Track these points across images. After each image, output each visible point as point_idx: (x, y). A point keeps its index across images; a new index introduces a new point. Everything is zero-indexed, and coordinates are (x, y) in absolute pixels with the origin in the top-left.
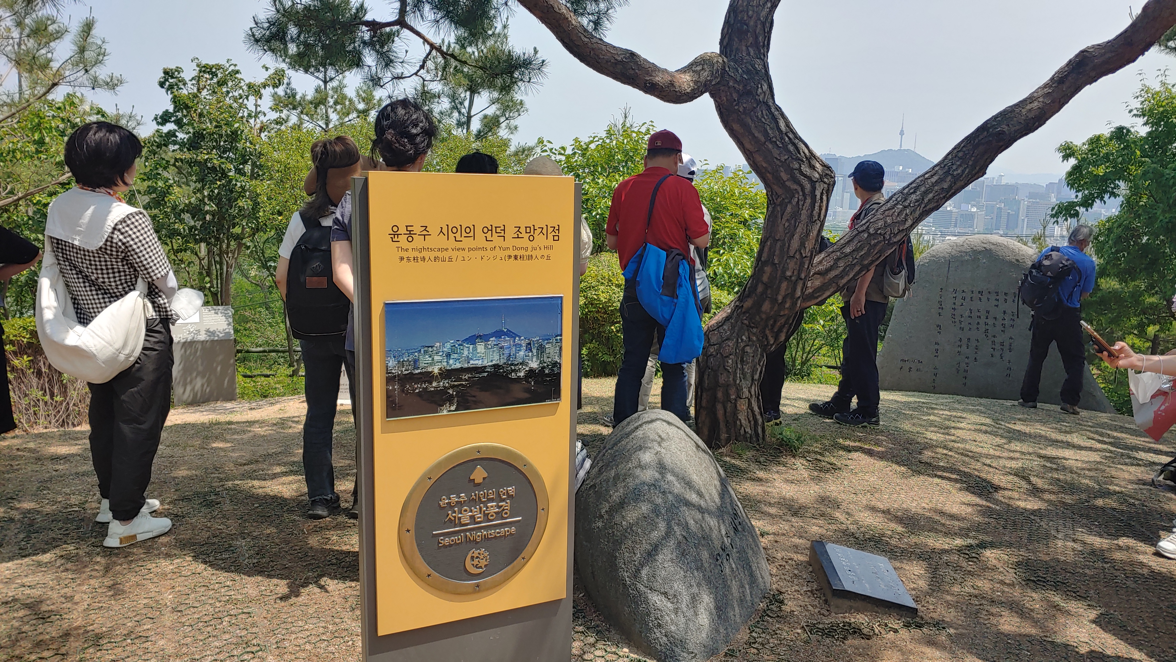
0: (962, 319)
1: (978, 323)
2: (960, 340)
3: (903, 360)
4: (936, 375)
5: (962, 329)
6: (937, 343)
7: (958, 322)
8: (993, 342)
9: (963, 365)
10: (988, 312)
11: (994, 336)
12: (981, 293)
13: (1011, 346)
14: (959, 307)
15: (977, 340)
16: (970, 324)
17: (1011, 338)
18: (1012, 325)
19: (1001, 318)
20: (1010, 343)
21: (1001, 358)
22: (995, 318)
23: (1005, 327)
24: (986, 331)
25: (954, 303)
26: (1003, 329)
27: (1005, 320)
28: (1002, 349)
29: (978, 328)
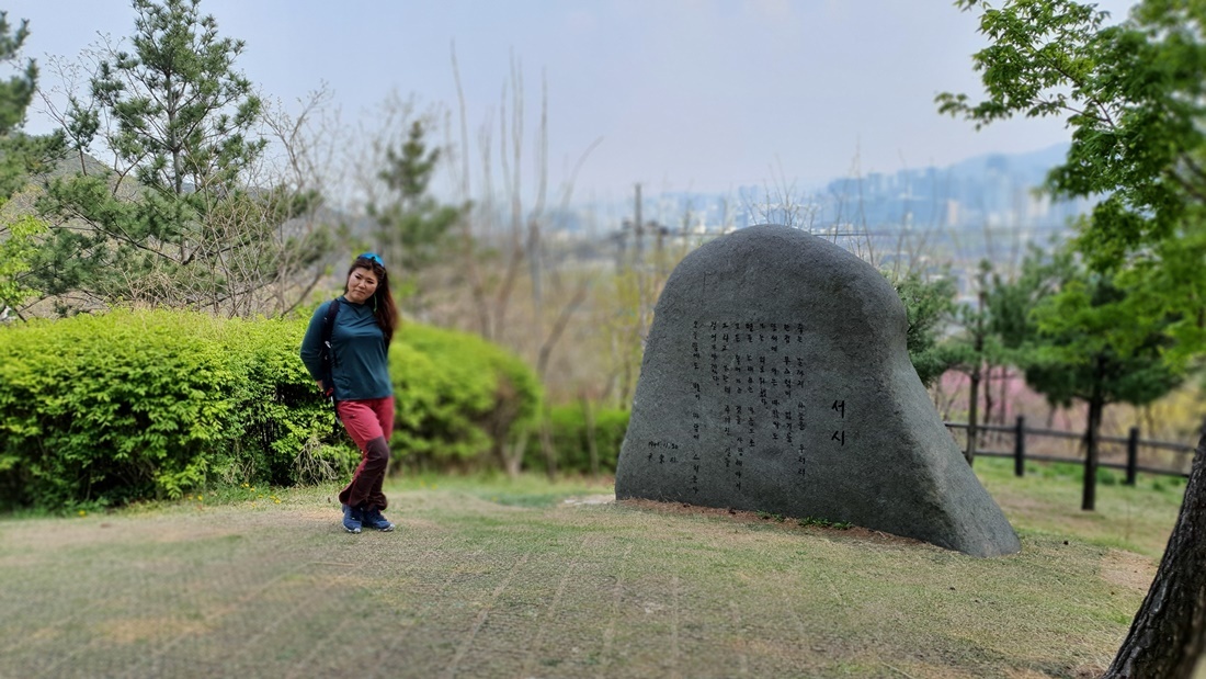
0: (727, 374)
1: (750, 381)
3: (651, 444)
4: (696, 468)
5: (728, 390)
6: (697, 416)
7: (721, 378)
8: (775, 413)
9: (735, 453)
10: (763, 360)
11: (775, 402)
12: (749, 326)
13: (801, 419)
14: (721, 353)
15: (751, 409)
16: (738, 381)
17: (801, 406)
18: (801, 383)
19: (782, 371)
20: (801, 414)
21: (790, 441)
22: (774, 370)
23: (789, 386)
24: (763, 393)
25: (714, 347)
26: (787, 389)
27: (789, 373)
28: (789, 425)
29: (750, 388)
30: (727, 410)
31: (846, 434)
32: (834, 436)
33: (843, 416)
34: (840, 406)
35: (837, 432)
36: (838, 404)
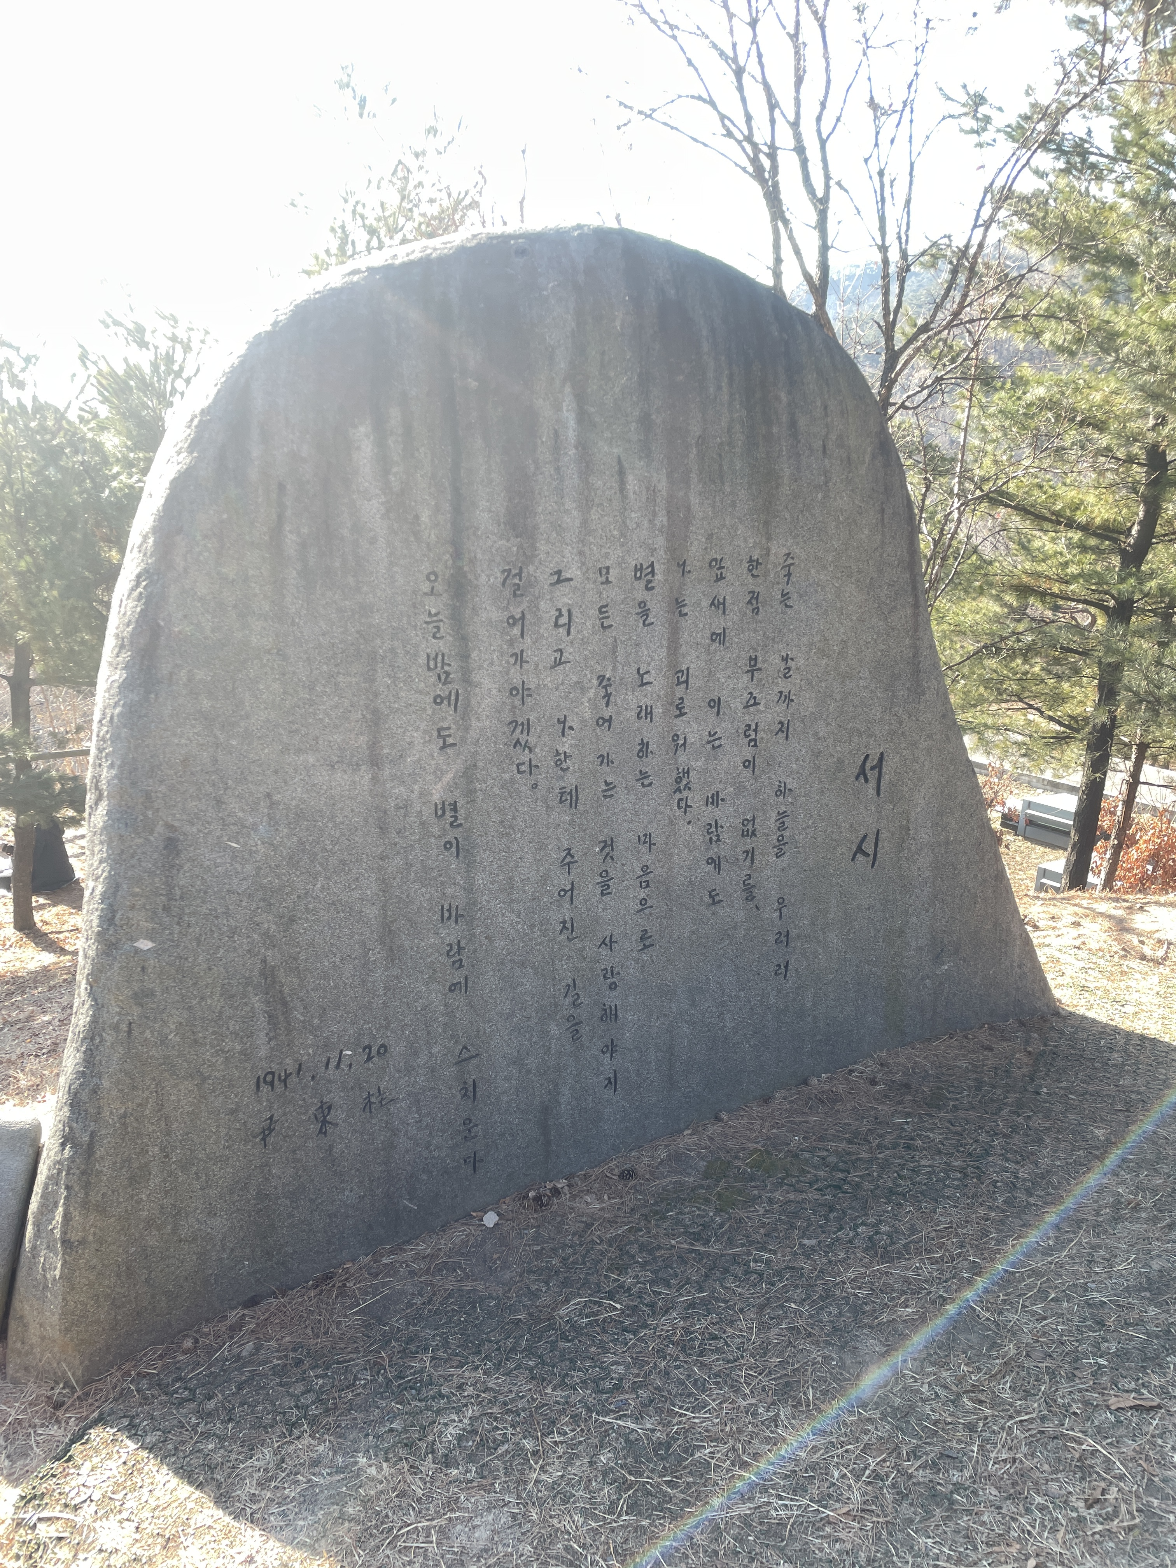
0: (566, 745)
1: (644, 748)
3: (269, 1081)
4: (470, 1091)
5: (571, 798)
6: (451, 915)
7: (548, 764)
8: (713, 833)
9: (593, 990)
10: (683, 679)
11: (714, 800)
12: (645, 574)
13: (782, 827)
14: (548, 679)
15: (647, 840)
16: (604, 759)
17: (781, 791)
18: (784, 728)
19: (737, 704)
20: (782, 815)
21: (750, 898)
22: (715, 704)
23: (754, 743)
25: (520, 658)
26: (748, 753)
27: (755, 704)
28: (750, 854)
29: (644, 775)
30: (568, 861)
31: (882, 836)
32: (860, 850)
33: (878, 794)
34: (872, 768)
35: (865, 837)
36: (868, 765)
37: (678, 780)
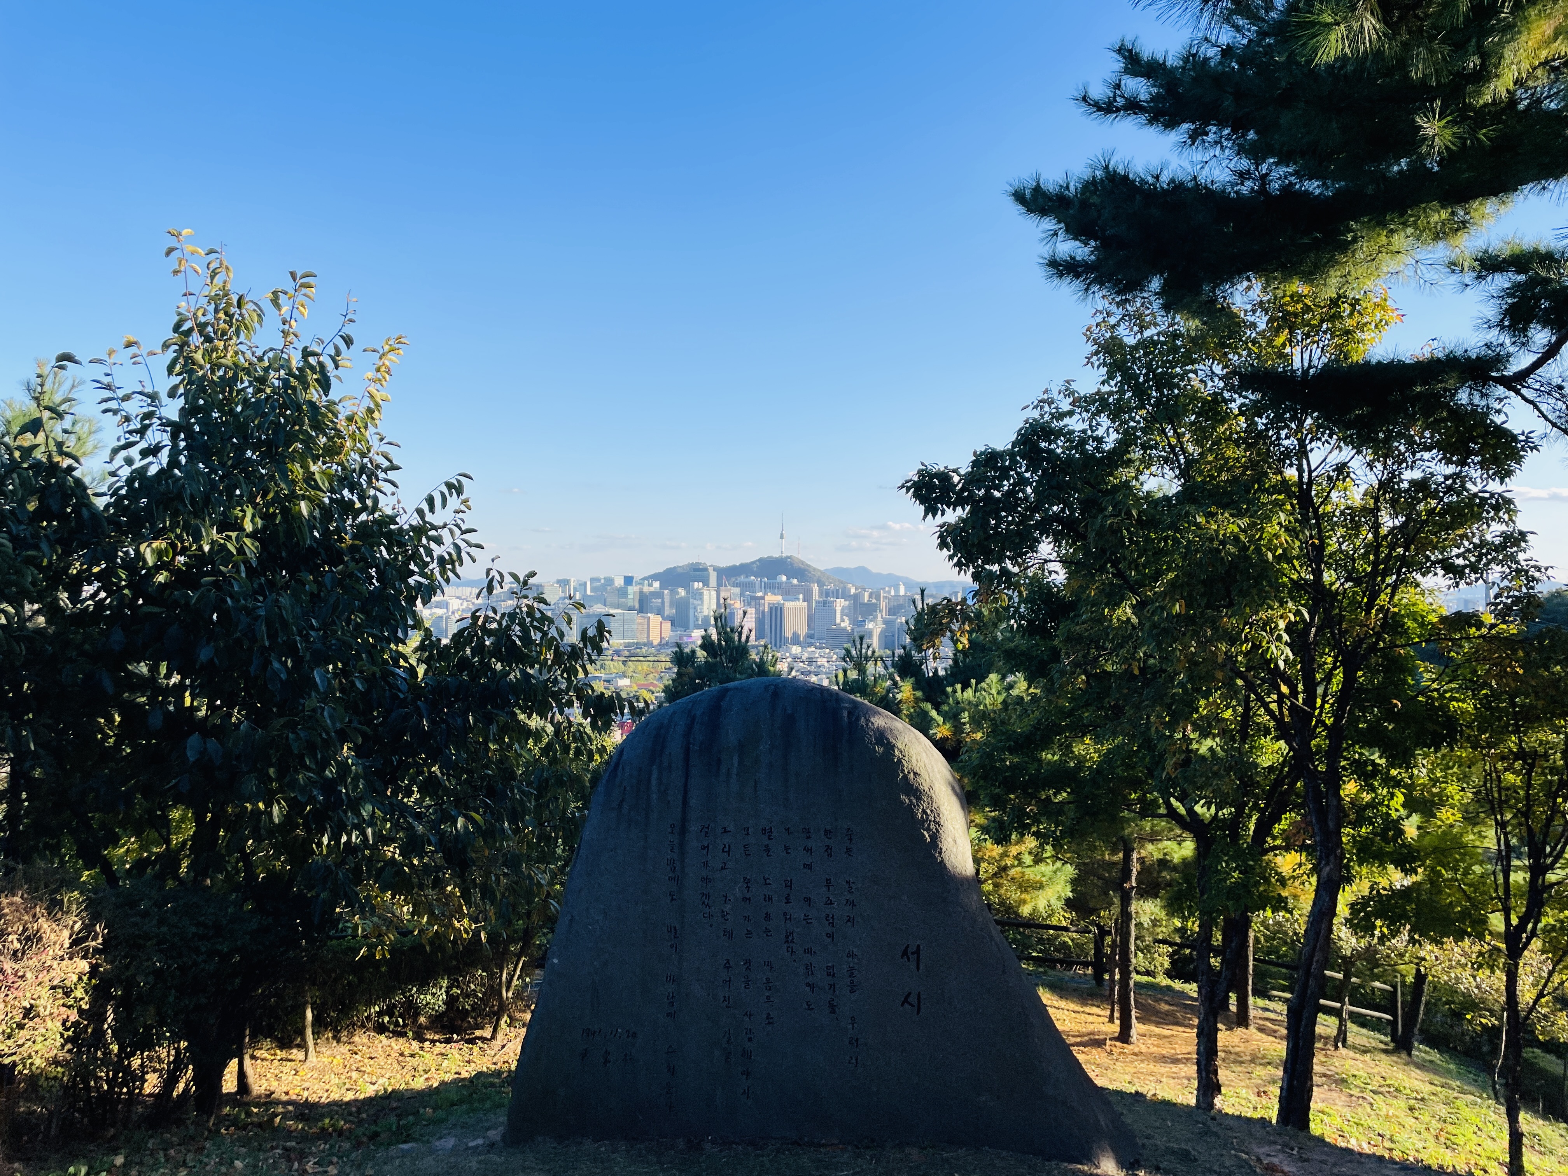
0: (728, 908)
1: (768, 916)
2: (727, 966)
3: (587, 1033)
4: (672, 1069)
5: (729, 934)
6: (671, 979)
7: (718, 916)
8: (809, 969)
9: (740, 1037)
10: (789, 885)
11: (809, 951)
12: (767, 832)
13: (852, 975)
14: (718, 875)
15: (769, 965)
16: (747, 919)
17: (851, 955)
18: (851, 920)
19: (821, 902)
20: (852, 969)
21: (833, 1012)
22: (808, 900)
23: (832, 924)
24: (789, 935)
25: (706, 864)
26: (829, 929)
27: (831, 903)
28: (832, 986)
29: (767, 931)
31: (923, 997)
32: (906, 1001)
33: (918, 969)
34: (913, 953)
35: (910, 994)
36: (910, 950)
37: (787, 937)
